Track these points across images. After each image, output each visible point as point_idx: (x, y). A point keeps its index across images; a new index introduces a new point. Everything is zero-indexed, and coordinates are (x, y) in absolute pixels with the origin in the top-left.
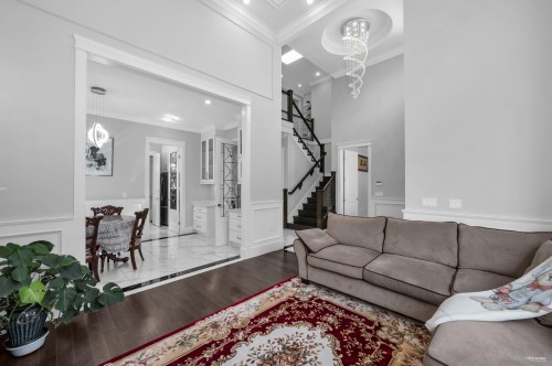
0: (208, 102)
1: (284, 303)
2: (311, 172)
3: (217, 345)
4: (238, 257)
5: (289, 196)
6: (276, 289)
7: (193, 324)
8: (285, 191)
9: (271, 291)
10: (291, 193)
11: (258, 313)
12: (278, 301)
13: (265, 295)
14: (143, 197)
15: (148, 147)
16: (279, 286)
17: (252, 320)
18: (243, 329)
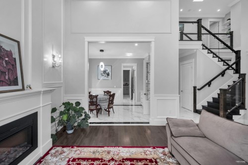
0: (136, 45)
1: (146, 160)
2: (223, 74)
3: (102, 162)
4: (148, 123)
5: (197, 91)
6: (150, 149)
7: (103, 147)
8: (195, 88)
9: (146, 149)
10: (199, 90)
11: (129, 157)
12: (145, 157)
13: (141, 150)
14: (121, 88)
15: (122, 67)
16: (154, 148)
17: (123, 159)
18: (116, 161)
